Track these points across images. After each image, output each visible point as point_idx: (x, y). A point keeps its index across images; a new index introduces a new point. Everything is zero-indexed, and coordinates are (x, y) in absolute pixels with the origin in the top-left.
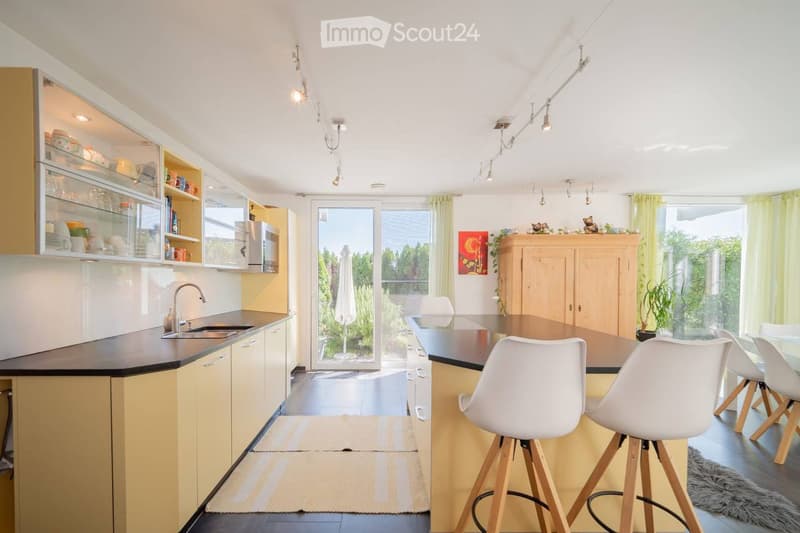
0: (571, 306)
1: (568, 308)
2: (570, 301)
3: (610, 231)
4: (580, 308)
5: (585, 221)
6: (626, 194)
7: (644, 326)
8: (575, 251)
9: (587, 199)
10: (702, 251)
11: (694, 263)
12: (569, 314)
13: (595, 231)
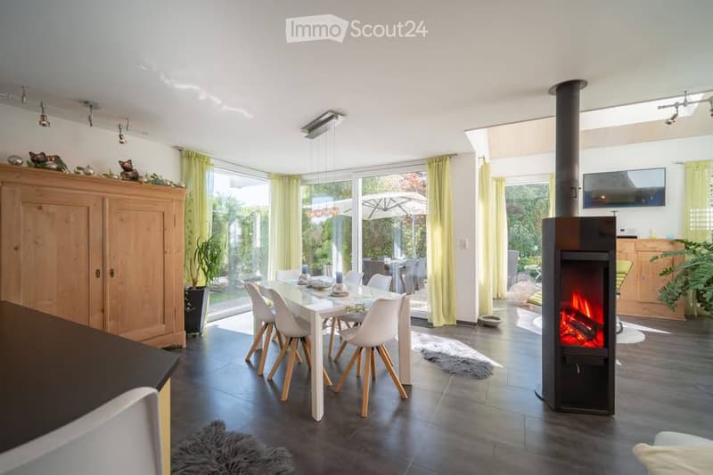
0: (98, 271)
1: (93, 275)
2: (96, 265)
3: (156, 182)
4: (112, 273)
5: (122, 164)
6: (176, 147)
7: (195, 283)
8: (103, 199)
9: (120, 136)
10: (248, 215)
11: (243, 223)
12: (96, 283)
13: (136, 178)
